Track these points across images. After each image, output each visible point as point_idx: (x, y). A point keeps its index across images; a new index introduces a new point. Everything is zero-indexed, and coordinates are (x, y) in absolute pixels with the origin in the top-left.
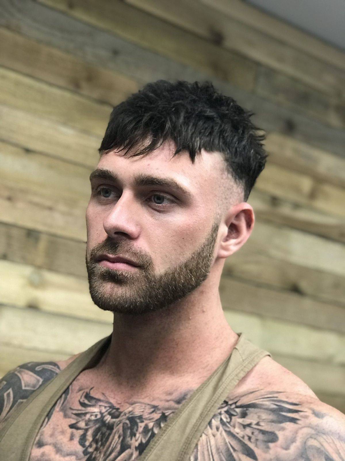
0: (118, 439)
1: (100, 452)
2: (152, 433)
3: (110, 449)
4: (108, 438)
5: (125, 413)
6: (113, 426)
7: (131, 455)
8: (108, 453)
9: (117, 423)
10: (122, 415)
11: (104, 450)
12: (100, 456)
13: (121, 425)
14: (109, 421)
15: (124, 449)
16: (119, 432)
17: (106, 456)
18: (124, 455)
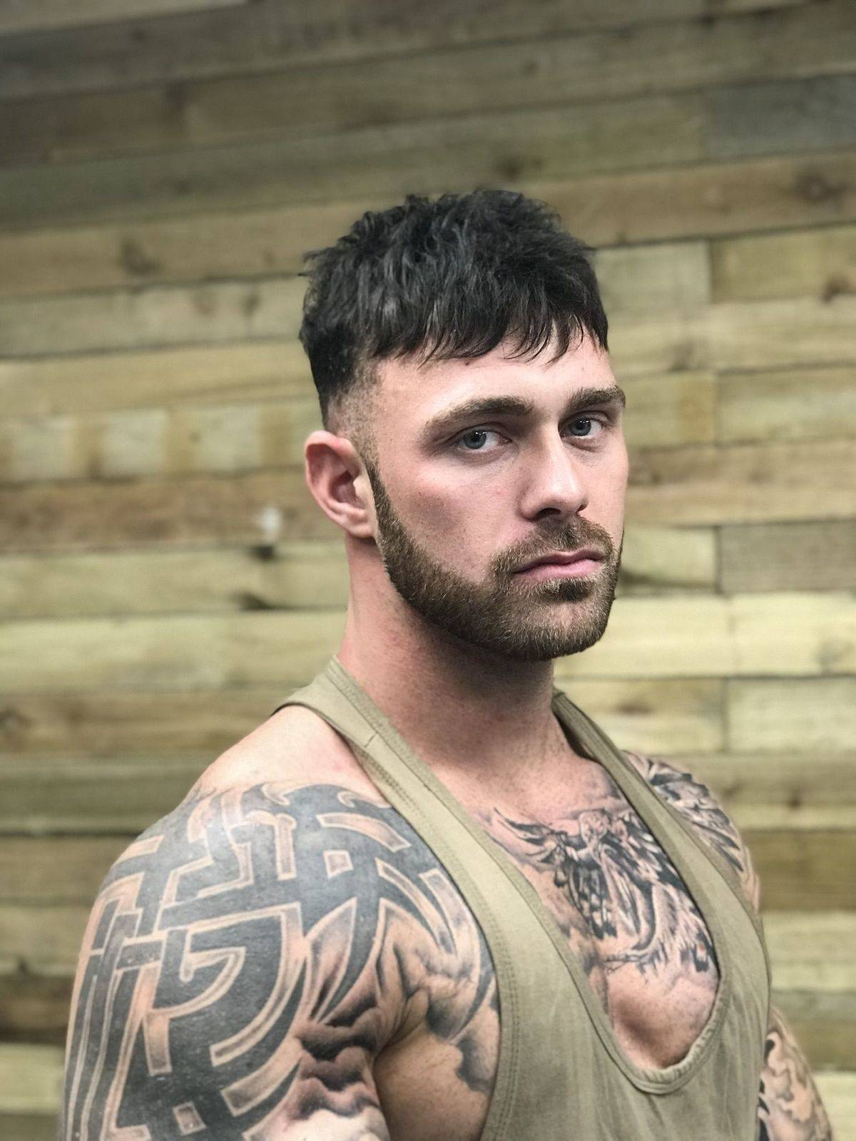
1: (609, 910)
2: (654, 854)
3: (625, 898)
4: (603, 883)
5: (586, 835)
6: (593, 860)
7: (667, 894)
8: (629, 905)
9: (595, 855)
10: (586, 839)
11: (615, 904)
12: (619, 915)
13: (603, 855)
14: (578, 856)
15: (646, 888)
16: (612, 867)
17: (631, 911)
18: (658, 898)
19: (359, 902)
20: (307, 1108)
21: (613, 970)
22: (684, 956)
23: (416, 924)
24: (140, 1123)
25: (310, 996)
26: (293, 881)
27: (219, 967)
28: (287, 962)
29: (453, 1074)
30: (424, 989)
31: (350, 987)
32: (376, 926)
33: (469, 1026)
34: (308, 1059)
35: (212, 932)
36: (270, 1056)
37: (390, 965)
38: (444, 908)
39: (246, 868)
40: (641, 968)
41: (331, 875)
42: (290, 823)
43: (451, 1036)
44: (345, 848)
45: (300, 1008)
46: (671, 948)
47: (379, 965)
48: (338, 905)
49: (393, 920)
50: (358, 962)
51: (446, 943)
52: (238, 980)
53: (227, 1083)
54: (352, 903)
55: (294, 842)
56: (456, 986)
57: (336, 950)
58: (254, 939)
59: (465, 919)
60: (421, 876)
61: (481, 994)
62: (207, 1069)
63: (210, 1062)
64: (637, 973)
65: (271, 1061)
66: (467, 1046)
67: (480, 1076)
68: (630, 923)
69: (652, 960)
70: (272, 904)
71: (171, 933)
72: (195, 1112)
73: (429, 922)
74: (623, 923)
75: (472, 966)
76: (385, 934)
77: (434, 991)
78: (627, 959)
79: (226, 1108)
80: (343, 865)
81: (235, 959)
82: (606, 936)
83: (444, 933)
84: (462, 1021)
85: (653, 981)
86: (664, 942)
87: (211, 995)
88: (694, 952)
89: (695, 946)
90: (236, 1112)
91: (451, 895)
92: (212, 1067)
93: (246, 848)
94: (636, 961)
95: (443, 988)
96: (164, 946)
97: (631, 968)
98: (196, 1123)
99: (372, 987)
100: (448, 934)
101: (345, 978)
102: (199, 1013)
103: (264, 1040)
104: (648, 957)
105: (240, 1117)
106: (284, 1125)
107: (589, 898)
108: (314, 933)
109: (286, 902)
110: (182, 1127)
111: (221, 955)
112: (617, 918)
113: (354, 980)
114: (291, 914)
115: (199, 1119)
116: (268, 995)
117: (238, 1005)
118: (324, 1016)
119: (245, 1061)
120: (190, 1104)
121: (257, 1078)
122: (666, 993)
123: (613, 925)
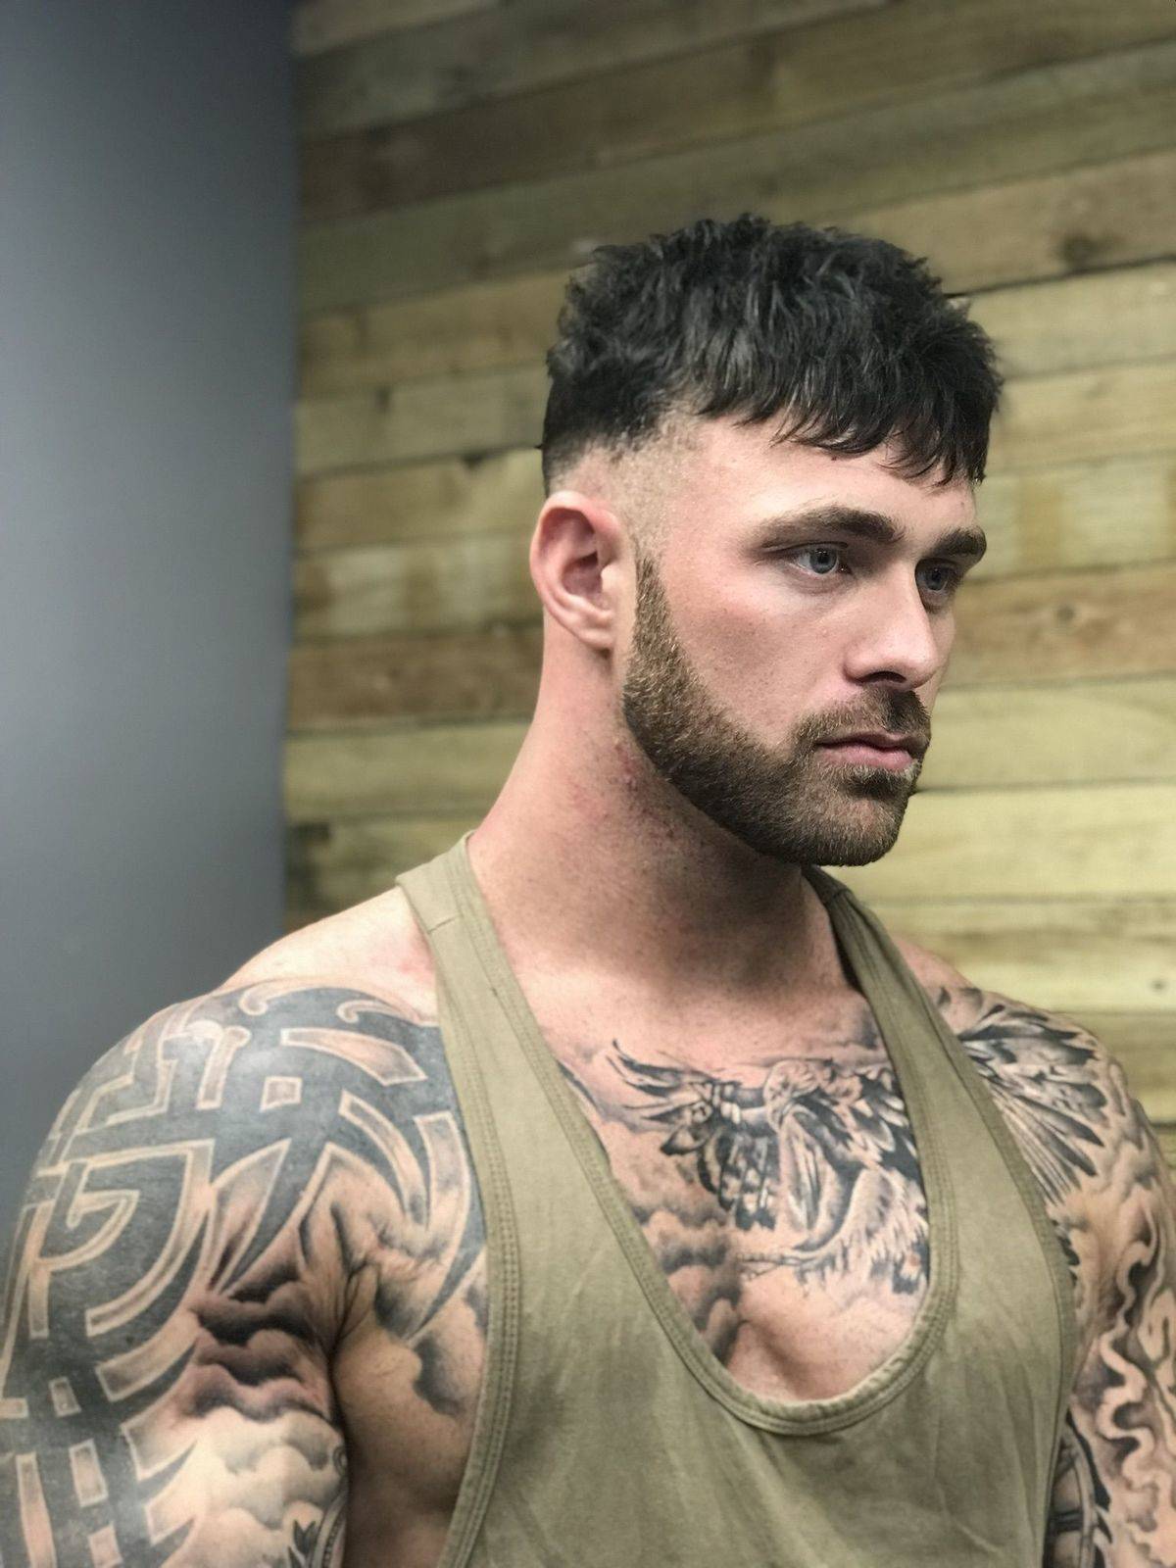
0: (810, 1155)
1: (771, 1193)
2: (891, 1126)
3: (805, 1179)
4: (773, 1156)
5: (771, 1089)
6: (767, 1125)
7: (885, 1182)
8: (807, 1188)
9: (773, 1119)
10: (767, 1095)
11: (785, 1187)
12: (787, 1202)
13: (789, 1120)
14: (741, 1117)
15: (848, 1173)
16: (797, 1137)
17: (810, 1197)
18: (865, 1187)
19: (294, 1146)
20: (203, 1403)
21: (758, 1274)
22: (877, 1269)
23: (378, 1181)
24: (21, 1396)
25: (209, 1258)
26: (212, 1112)
27: (107, 1213)
28: (185, 1212)
29: (409, 1386)
30: (373, 1265)
31: (260, 1252)
32: (310, 1177)
33: (430, 1326)
34: (208, 1341)
35: (108, 1169)
36: (156, 1331)
37: (322, 1230)
38: (433, 1165)
39: (163, 1092)
40: (802, 1276)
41: (265, 1106)
42: (241, 1036)
43: (407, 1335)
44: (300, 1075)
45: (197, 1274)
46: (859, 1256)
47: (303, 1228)
48: (265, 1145)
49: (338, 1171)
50: (275, 1220)
51: (417, 1210)
52: (124, 1232)
53: (104, 1358)
54: (284, 1145)
55: (232, 1062)
56: (417, 1267)
57: (248, 1205)
58: (152, 1180)
59: (459, 1183)
60: (418, 1119)
61: (452, 1282)
62: (80, 1338)
63: (83, 1330)
64: (794, 1282)
65: (156, 1338)
66: (427, 1351)
67: (447, 1395)
68: (801, 1215)
69: (821, 1267)
70: (181, 1139)
71: (72, 1166)
72: (70, 1390)
73: (400, 1179)
74: (790, 1212)
75: (445, 1244)
76: (321, 1187)
77: (385, 1270)
78: (782, 1261)
79: (100, 1390)
80: (286, 1096)
81: (126, 1203)
82: (756, 1226)
83: (419, 1196)
84: (422, 1317)
85: (816, 1294)
86: (850, 1246)
87: (95, 1247)
88: (898, 1266)
89: (903, 1260)
90: (113, 1397)
91: (453, 1150)
92: (86, 1337)
93: (170, 1067)
94: (795, 1265)
95: (398, 1268)
96: (62, 1183)
97: (786, 1274)
98: (71, 1405)
99: (293, 1255)
100: (425, 1199)
101: (254, 1240)
102: (79, 1268)
103: (147, 1311)
104: (815, 1262)
105: (117, 1404)
106: (172, 1421)
107: (742, 1175)
108: (222, 1181)
109: (199, 1137)
110: (57, 1407)
111: (110, 1198)
112: (782, 1205)
113: (267, 1243)
114: (200, 1153)
115: (73, 1398)
116: (157, 1254)
117: (122, 1264)
118: (226, 1287)
119: (125, 1334)
120: (64, 1380)
121: (139, 1358)
122: (832, 1314)
123: (772, 1214)
